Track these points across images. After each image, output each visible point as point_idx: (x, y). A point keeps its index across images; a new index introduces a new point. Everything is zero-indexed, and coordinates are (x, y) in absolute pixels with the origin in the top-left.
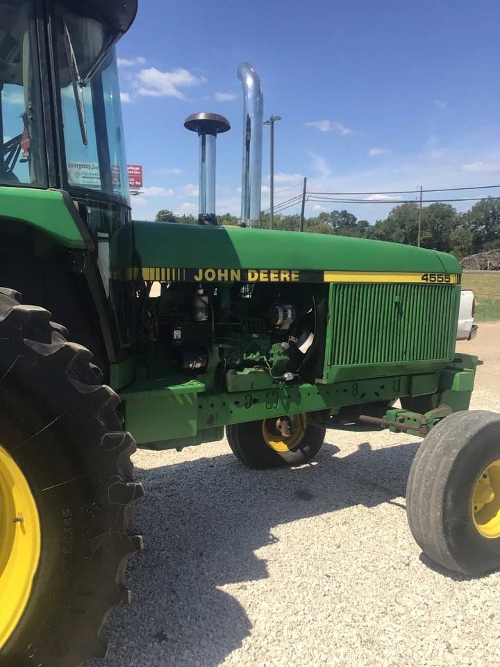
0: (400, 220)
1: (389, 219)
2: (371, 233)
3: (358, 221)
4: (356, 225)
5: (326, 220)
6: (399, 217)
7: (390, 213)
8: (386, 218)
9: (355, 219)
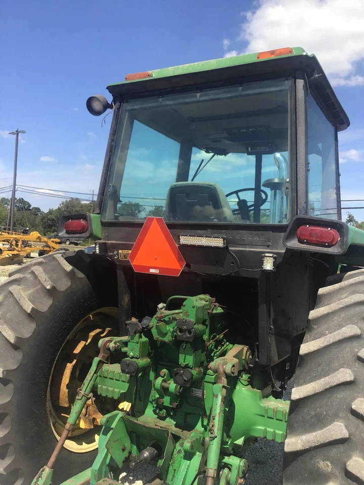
0: (68, 210)
1: (59, 209)
2: (45, 217)
3: (32, 207)
4: (30, 210)
5: (6, 204)
6: (67, 208)
7: (60, 205)
8: (57, 208)
9: (30, 206)
